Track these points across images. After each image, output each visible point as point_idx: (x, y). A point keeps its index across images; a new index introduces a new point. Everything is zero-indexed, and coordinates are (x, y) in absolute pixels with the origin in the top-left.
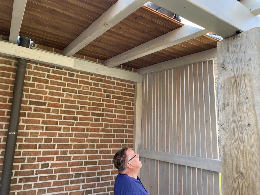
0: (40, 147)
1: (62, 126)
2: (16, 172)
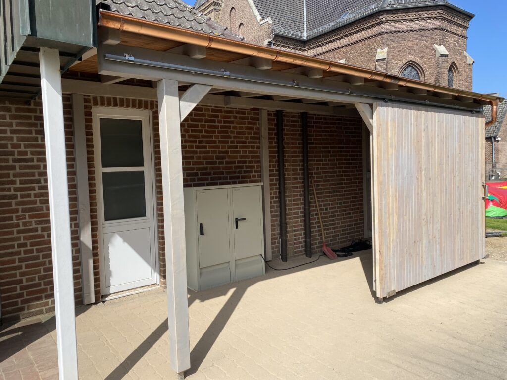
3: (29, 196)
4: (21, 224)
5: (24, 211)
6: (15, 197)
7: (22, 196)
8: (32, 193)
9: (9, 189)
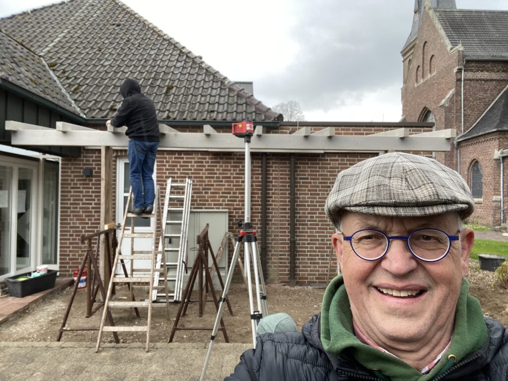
0: (308, 206)
1: (320, 192)
2: (297, 220)
3: (77, 208)
4: (71, 223)
5: (74, 216)
6: (70, 208)
7: (74, 208)
8: (78, 206)
9: (67, 204)
